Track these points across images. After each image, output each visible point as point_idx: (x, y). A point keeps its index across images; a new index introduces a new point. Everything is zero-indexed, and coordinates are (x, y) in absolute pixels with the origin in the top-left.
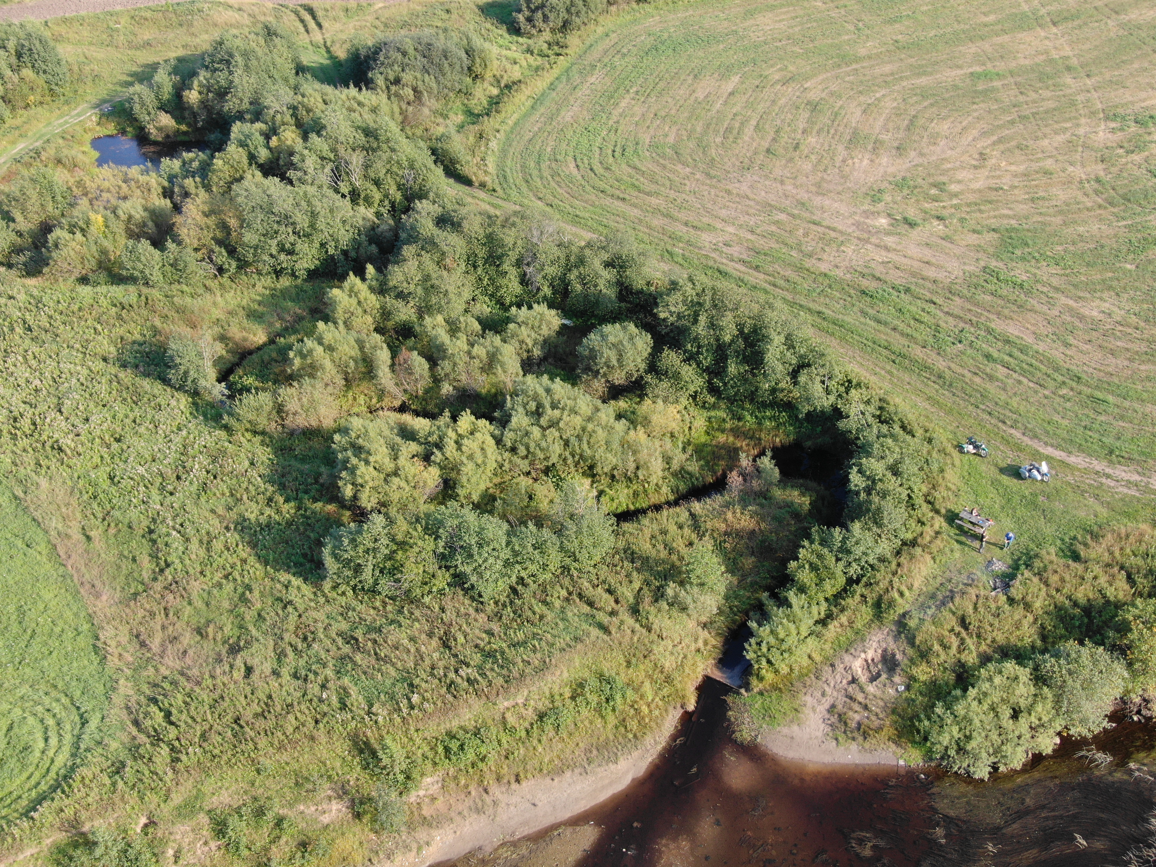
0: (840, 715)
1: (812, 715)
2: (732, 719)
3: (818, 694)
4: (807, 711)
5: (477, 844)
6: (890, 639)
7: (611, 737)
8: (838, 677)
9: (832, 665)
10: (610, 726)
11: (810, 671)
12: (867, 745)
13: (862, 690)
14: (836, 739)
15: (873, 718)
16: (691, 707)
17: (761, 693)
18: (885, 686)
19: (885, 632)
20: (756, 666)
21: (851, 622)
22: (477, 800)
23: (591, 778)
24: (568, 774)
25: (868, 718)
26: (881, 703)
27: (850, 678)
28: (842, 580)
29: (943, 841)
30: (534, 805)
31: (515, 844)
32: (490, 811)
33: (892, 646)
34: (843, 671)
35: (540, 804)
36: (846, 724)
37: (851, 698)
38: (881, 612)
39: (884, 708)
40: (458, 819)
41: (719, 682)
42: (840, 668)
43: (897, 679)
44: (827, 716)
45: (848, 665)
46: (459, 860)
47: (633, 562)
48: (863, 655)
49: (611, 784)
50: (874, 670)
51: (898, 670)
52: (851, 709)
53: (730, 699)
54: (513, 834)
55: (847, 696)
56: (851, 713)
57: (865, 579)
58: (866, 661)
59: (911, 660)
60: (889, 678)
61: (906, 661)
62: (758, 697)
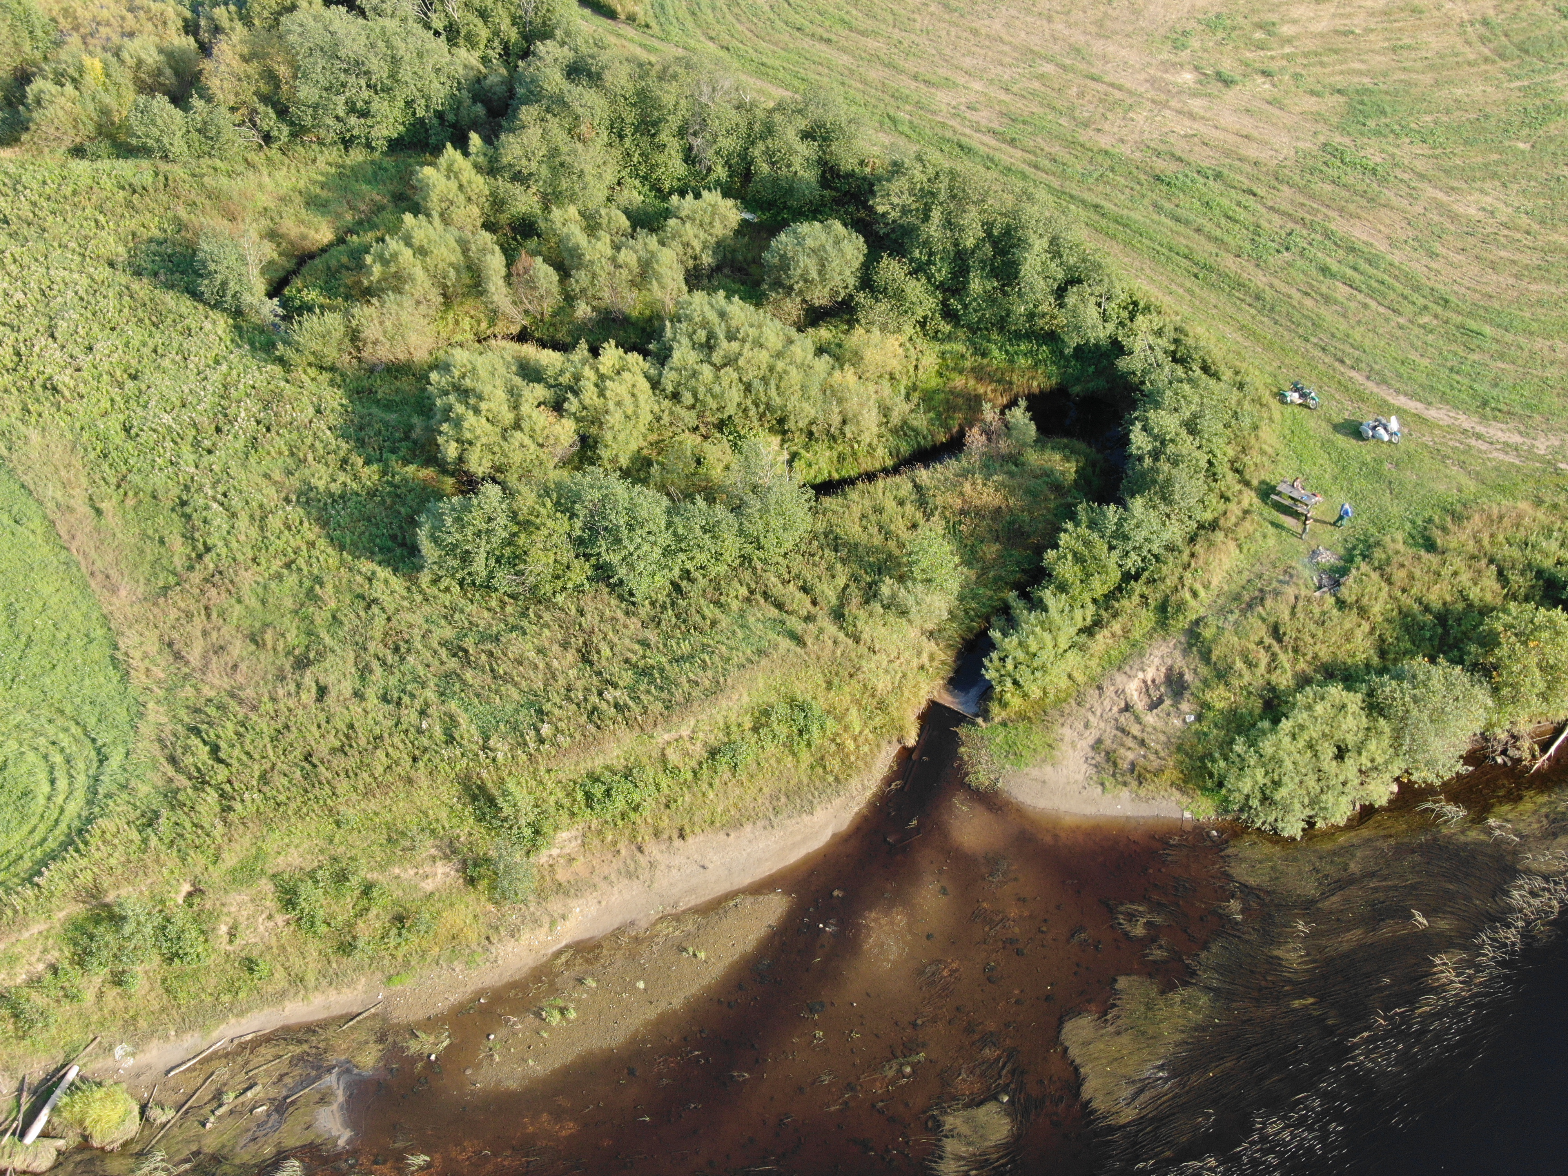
0: (1107, 753)
1: (1070, 752)
2: (966, 758)
3: (1080, 726)
4: (1064, 747)
5: (629, 918)
6: (1178, 654)
7: (805, 780)
8: (1107, 704)
9: (1100, 688)
10: (803, 766)
11: (1069, 695)
12: (1142, 792)
13: (1138, 720)
14: (1102, 784)
15: (1152, 757)
16: (911, 741)
17: (1004, 724)
18: (1168, 715)
19: (1171, 645)
20: (998, 689)
21: (1126, 632)
22: (628, 861)
23: (778, 833)
24: (748, 827)
25: (1144, 757)
26: (1163, 738)
27: (1123, 705)
28: (1115, 576)
29: (1239, 917)
30: (704, 867)
31: (677, 918)
32: (645, 875)
33: (1180, 662)
34: (1113, 695)
35: (711, 866)
36: (1115, 764)
37: (1123, 731)
38: (1167, 618)
39: (1167, 744)
40: (603, 885)
41: (949, 709)
42: (1110, 691)
43: (1185, 706)
44: (1091, 754)
45: (1121, 687)
46: (605, 938)
47: (836, 551)
48: (1141, 675)
49: (804, 840)
50: (1155, 695)
51: (1187, 695)
52: (1122, 745)
53: (962, 731)
54: (675, 905)
55: (1117, 728)
56: (1122, 751)
57: (1146, 574)
58: (1145, 682)
59: (1205, 682)
60: (1175, 705)
61: (1198, 683)
62: (1000, 728)
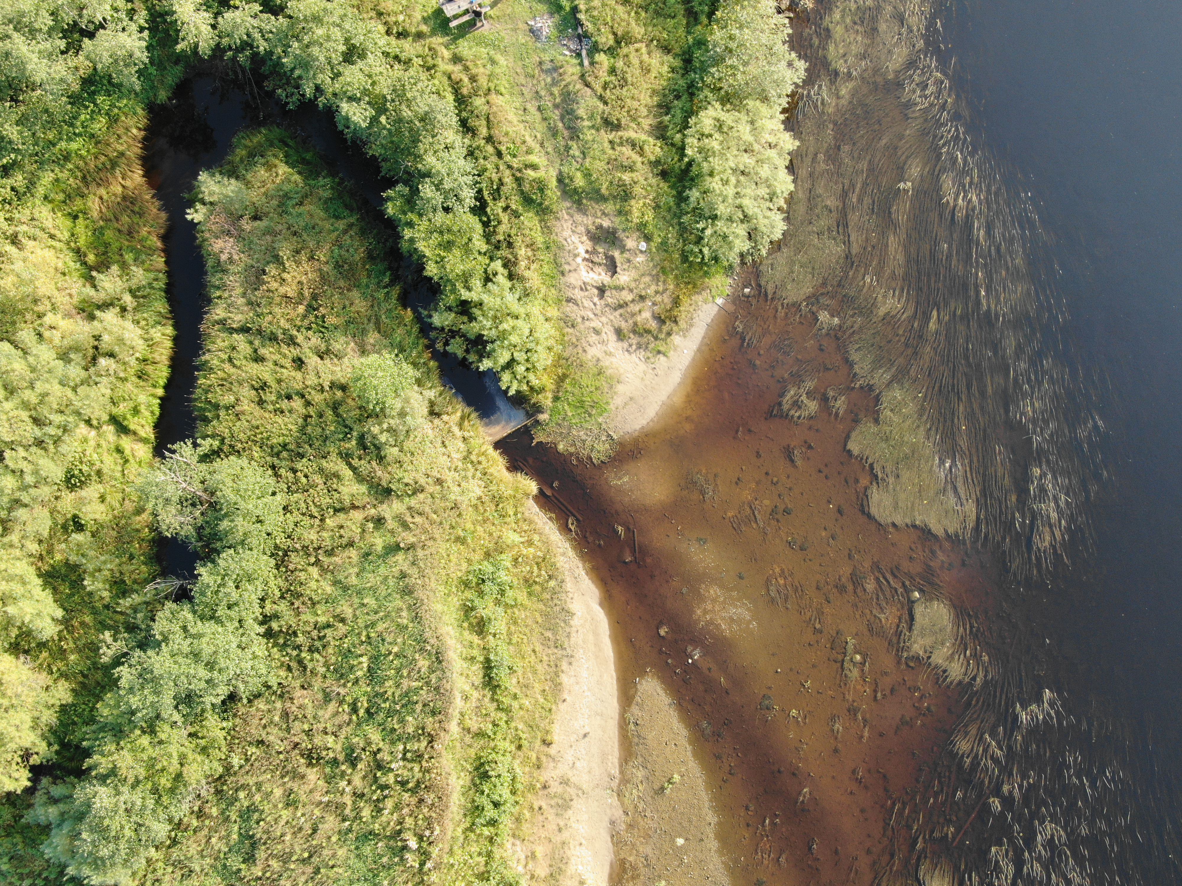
0: (634, 332)
1: (613, 360)
2: (572, 450)
3: (593, 338)
4: (606, 362)
6: (579, 217)
8: (587, 303)
9: (569, 300)
11: (560, 329)
12: (682, 324)
13: (619, 288)
14: (659, 352)
15: (658, 298)
16: (532, 486)
17: (556, 399)
18: (629, 261)
19: (566, 217)
20: (525, 388)
21: (531, 246)
22: (553, 802)
23: (579, 654)
24: (564, 679)
25: (654, 304)
26: (647, 279)
27: (596, 291)
28: (474, 223)
30: (585, 736)
31: (625, 781)
33: (588, 221)
34: (582, 294)
35: (587, 729)
36: (648, 331)
37: (621, 306)
38: (541, 204)
39: (656, 279)
41: (509, 436)
42: (578, 294)
43: (630, 243)
44: (625, 345)
45: (580, 283)
48: (579, 260)
50: (600, 258)
51: (621, 234)
52: (633, 315)
53: (540, 437)
54: (612, 778)
55: (615, 309)
56: (639, 319)
57: (486, 193)
58: (585, 259)
59: (620, 213)
60: (623, 249)
61: (617, 220)
62: (559, 404)
